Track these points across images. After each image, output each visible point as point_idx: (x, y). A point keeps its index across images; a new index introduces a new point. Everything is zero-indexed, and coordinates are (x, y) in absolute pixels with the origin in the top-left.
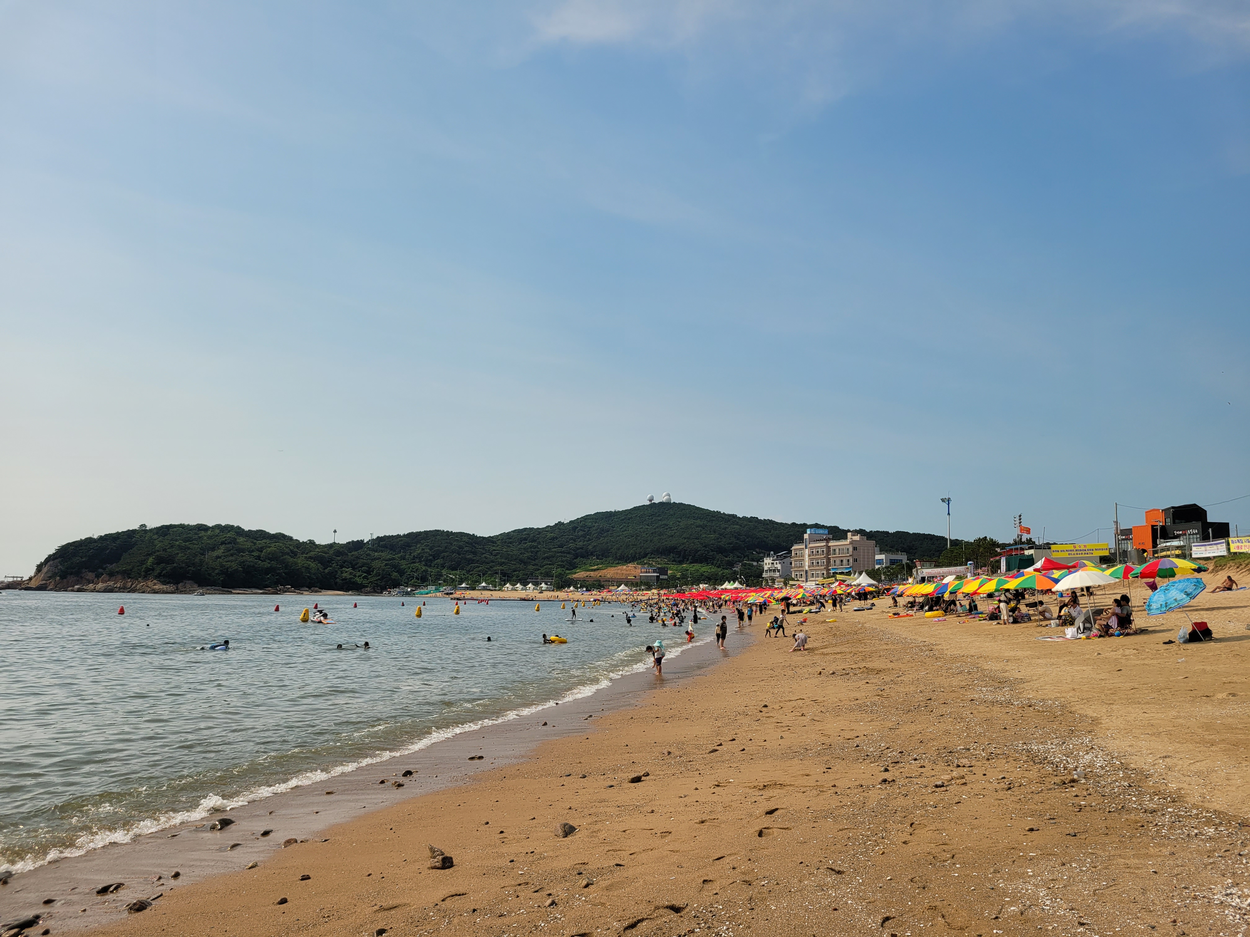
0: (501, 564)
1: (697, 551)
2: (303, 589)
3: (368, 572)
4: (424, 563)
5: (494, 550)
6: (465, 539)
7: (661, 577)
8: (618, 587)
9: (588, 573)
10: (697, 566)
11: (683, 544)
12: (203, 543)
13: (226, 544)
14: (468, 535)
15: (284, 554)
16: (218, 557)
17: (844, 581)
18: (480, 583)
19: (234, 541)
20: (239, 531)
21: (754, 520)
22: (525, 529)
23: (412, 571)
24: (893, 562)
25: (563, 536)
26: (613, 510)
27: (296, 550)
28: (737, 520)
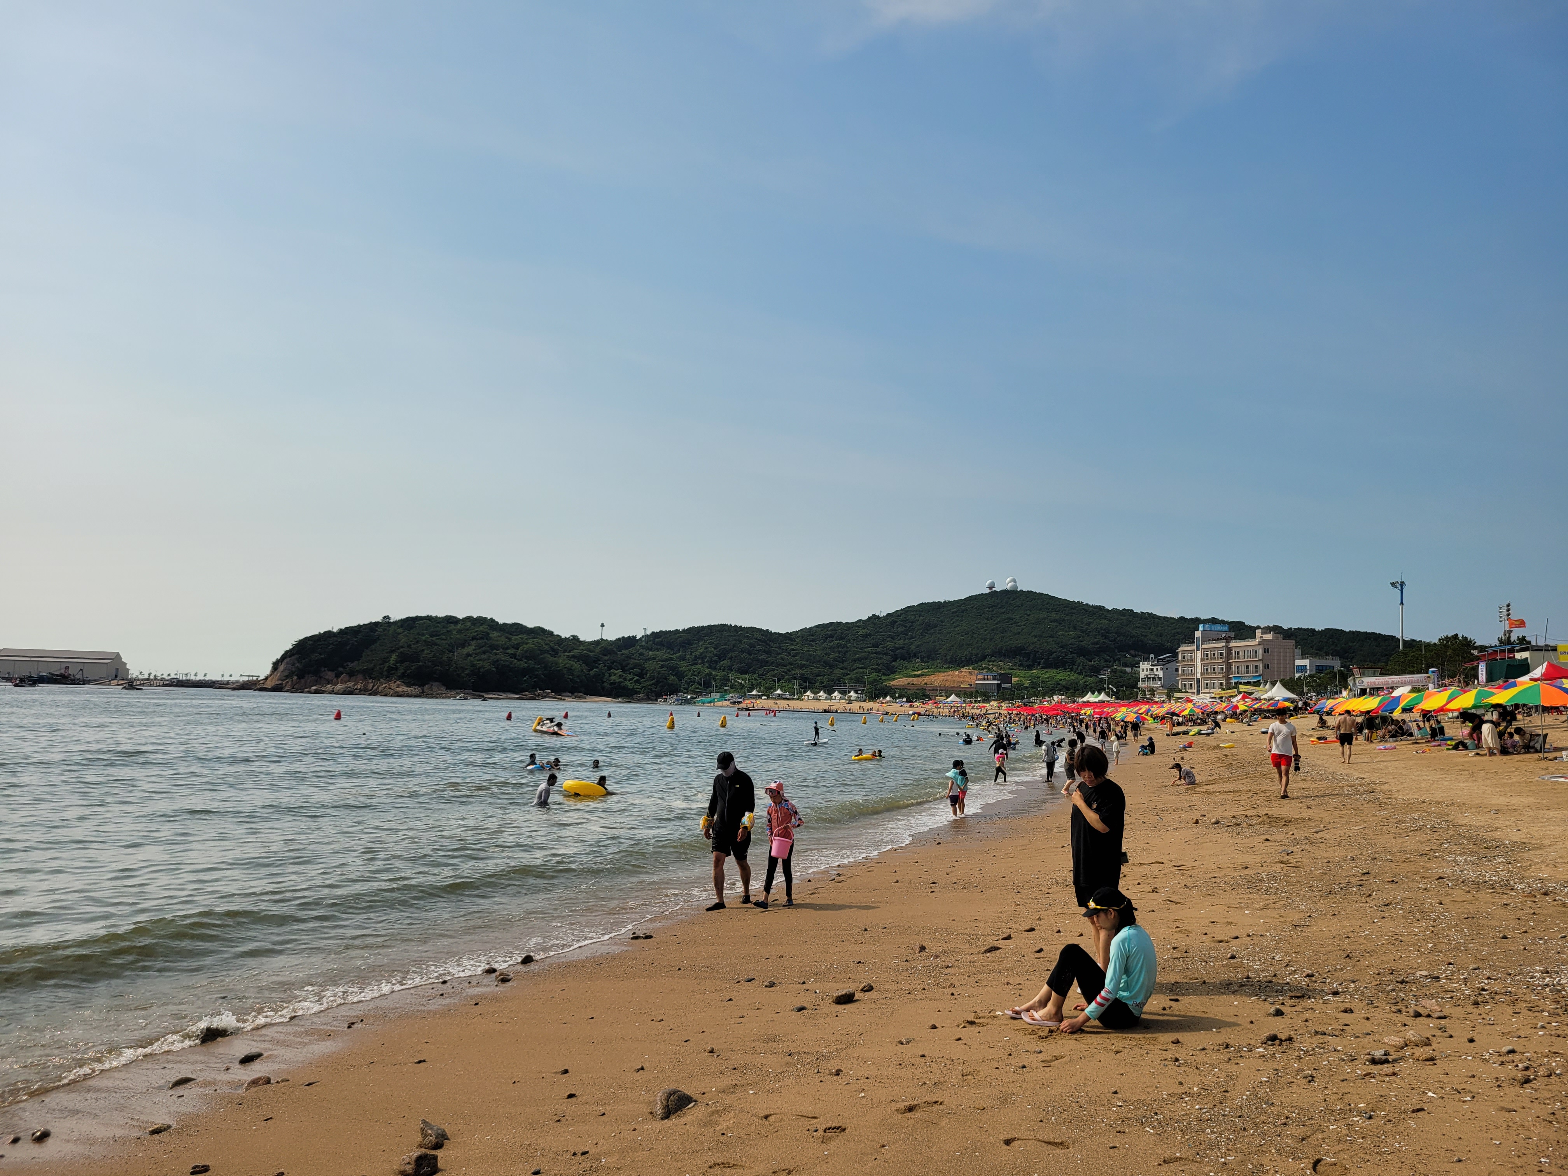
0: (802, 667)
1: (1051, 653)
2: (565, 694)
3: (641, 675)
4: (707, 665)
5: (793, 650)
6: (758, 635)
7: (1003, 685)
8: (948, 697)
9: (910, 679)
10: (1051, 672)
11: (1033, 644)
12: (451, 638)
13: (477, 639)
14: (760, 630)
15: (543, 652)
16: (468, 655)
17: (1251, 694)
18: (775, 691)
19: (486, 636)
20: (492, 624)
21: (1128, 613)
22: (831, 624)
23: (693, 674)
24: (1320, 669)
25: (878, 632)
26: (942, 601)
27: (556, 647)
28: (1105, 613)
